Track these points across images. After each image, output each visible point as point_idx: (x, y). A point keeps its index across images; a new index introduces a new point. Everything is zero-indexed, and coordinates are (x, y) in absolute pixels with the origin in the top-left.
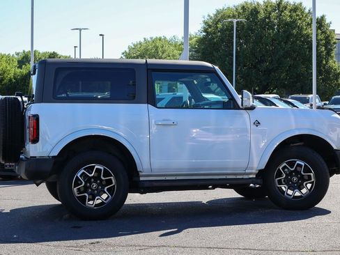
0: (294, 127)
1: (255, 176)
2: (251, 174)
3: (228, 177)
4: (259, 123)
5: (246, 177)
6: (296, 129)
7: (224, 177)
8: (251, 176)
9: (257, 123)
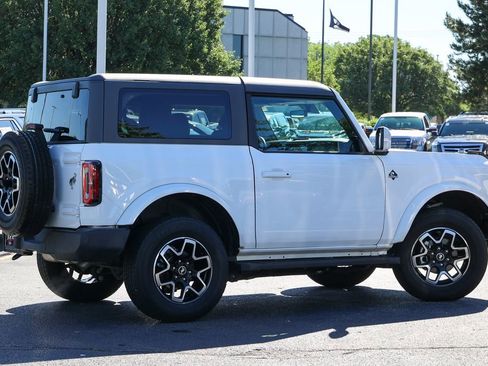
0: (439, 181)
1: (385, 253)
2: (382, 249)
3: (352, 254)
4: (396, 175)
5: (375, 254)
6: (442, 183)
7: (346, 254)
8: (381, 253)
9: (394, 175)
